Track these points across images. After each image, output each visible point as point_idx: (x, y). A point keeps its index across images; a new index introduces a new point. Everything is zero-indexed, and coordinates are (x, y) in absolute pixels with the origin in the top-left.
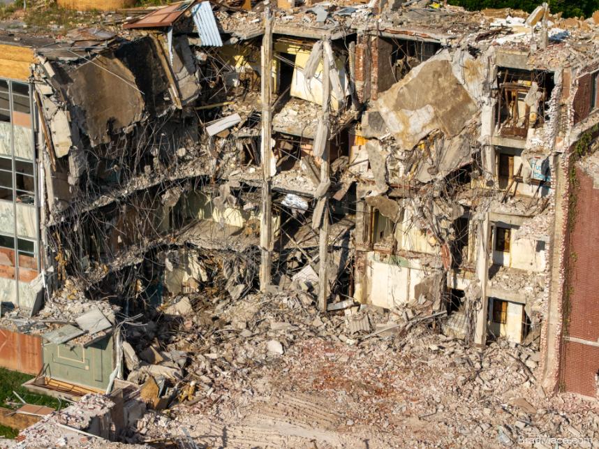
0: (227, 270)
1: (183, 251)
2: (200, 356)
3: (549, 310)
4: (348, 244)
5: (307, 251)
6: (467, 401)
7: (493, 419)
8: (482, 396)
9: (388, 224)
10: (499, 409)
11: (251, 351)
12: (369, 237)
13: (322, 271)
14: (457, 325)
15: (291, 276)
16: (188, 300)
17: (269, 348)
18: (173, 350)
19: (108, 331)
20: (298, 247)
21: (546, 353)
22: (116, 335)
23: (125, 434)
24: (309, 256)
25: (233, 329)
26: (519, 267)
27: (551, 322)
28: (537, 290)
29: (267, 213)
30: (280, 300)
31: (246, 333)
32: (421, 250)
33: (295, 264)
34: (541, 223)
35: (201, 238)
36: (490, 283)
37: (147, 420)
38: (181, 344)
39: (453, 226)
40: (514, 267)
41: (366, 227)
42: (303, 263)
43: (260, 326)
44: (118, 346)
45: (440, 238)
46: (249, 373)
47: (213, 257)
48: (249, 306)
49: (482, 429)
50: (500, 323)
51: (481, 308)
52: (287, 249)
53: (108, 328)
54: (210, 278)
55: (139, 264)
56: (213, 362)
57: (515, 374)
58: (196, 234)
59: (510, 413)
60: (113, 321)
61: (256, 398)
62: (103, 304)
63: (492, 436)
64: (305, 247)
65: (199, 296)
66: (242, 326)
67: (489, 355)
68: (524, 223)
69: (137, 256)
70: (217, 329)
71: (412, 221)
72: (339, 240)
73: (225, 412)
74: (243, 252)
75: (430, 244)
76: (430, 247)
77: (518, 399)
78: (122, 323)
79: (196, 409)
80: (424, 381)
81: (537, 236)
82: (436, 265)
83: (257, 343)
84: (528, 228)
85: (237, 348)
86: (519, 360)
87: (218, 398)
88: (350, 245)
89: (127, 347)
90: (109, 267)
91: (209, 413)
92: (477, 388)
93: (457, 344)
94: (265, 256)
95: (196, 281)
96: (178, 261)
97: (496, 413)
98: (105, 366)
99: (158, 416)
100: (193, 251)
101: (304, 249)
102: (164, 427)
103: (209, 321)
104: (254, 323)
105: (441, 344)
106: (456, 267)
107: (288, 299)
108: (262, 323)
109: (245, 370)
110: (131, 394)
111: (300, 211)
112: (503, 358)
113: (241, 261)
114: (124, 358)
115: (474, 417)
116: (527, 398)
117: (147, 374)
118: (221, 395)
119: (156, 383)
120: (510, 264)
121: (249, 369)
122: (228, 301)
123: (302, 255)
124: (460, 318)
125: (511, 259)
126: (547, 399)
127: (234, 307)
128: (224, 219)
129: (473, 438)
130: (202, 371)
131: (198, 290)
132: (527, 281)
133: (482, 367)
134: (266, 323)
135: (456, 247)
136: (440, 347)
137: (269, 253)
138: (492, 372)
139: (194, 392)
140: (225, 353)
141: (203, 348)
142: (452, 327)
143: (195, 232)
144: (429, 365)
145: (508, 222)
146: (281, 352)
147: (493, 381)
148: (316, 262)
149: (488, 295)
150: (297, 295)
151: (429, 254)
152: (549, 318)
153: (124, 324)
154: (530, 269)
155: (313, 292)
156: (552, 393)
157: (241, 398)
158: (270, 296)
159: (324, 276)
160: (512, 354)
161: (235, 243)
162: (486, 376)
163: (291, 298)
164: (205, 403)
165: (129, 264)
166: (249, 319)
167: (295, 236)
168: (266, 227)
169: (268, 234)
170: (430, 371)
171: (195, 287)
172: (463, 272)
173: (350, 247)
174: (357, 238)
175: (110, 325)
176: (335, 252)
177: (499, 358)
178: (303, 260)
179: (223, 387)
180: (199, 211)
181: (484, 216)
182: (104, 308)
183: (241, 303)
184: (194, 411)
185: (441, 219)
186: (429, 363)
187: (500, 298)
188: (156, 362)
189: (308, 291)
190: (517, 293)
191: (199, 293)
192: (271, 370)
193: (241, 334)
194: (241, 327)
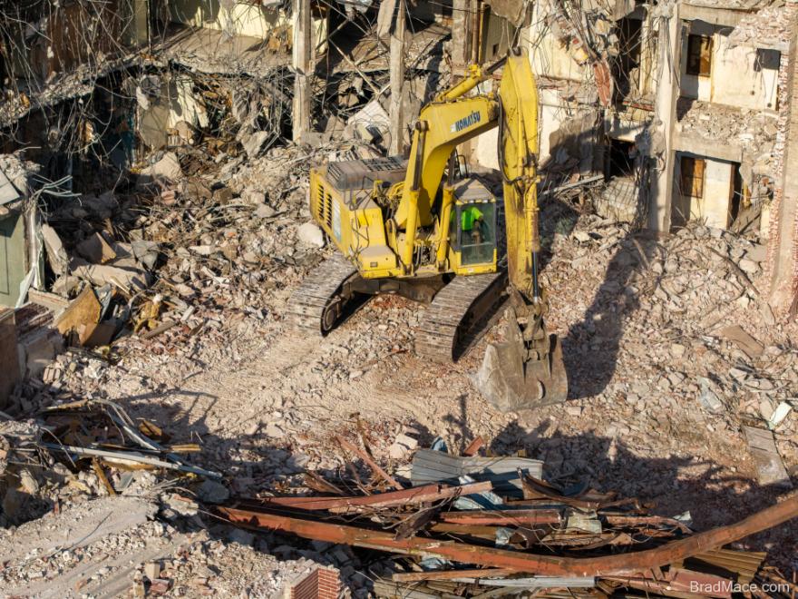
0: (239, 109)
1: (168, 77)
2: (181, 250)
3: (784, 172)
4: (438, 65)
5: (373, 79)
6: (642, 331)
7: (688, 364)
8: (667, 321)
9: (506, 31)
10: (697, 345)
11: (268, 242)
12: (474, 53)
13: (394, 107)
14: (619, 199)
15: (346, 118)
16: (175, 157)
17: (301, 235)
18: (139, 239)
19: (15, 206)
20: (357, 71)
21: (777, 248)
22: (30, 213)
23: (20, 392)
24: (375, 85)
25: (243, 204)
26: (727, 101)
27: (787, 194)
28: (759, 139)
29: (303, 11)
30: (324, 157)
31: (264, 211)
32: (560, 73)
33: (354, 100)
34: (774, 18)
35: (197, 55)
36: (678, 127)
37: (63, 367)
38: (154, 229)
39: (615, 31)
40: (719, 102)
41: (470, 35)
42: (366, 99)
43: (289, 199)
44: (33, 232)
45: (594, 50)
46: (262, 280)
47: (217, 86)
48: (274, 167)
49: (671, 383)
50: (690, 196)
51: (663, 170)
52: (339, 74)
53: (13, 201)
54: (214, 122)
55: (88, 95)
56: (203, 260)
57: (722, 283)
58: (190, 50)
59: (717, 352)
60: (23, 189)
61: (270, 325)
62: (8, 160)
63: (688, 395)
64: (368, 70)
65: (194, 150)
66: (257, 199)
67: (677, 250)
68: (743, 20)
69: (86, 83)
70: (217, 205)
71: (546, 24)
72: (425, 58)
73: (210, 351)
74: (265, 78)
75: (577, 61)
76: (577, 66)
77: (730, 327)
78: (40, 191)
79: (158, 345)
80: (565, 294)
81: (766, 40)
82: (585, 97)
83: (280, 229)
84: (751, 27)
85: (245, 236)
86: (728, 259)
87: (201, 325)
88: (443, 67)
89: (49, 234)
90: (32, 100)
91: (179, 353)
92: (658, 308)
93: (621, 230)
94: (300, 84)
95: (189, 125)
96: (158, 93)
97: (693, 352)
98: (13, 269)
99: (85, 359)
100: (185, 77)
101: (368, 74)
102: (93, 380)
103: (204, 191)
104: (279, 195)
105: (595, 231)
106: (618, 102)
107: (338, 155)
108: (293, 194)
109: (256, 274)
110: (34, 320)
111: (358, 8)
112: (700, 255)
113: (261, 92)
114: (45, 253)
115: (655, 359)
116: (745, 326)
117: (86, 281)
118: (207, 320)
119: (97, 297)
120: (711, 97)
121: (263, 272)
122: (241, 159)
123: (364, 83)
124: (625, 188)
125: (713, 88)
126: (779, 327)
127: (250, 169)
128: (233, 22)
129: (654, 399)
130: (182, 276)
131: (191, 142)
132: (740, 124)
133: (665, 271)
134: (299, 193)
135: (621, 68)
136: (593, 236)
137: (307, 78)
138: (683, 279)
139: (160, 314)
140: (225, 244)
141: (191, 236)
142: (612, 203)
143: (191, 45)
144: (574, 267)
145: (713, 21)
146: (321, 243)
147: (686, 296)
148: (387, 95)
149: (676, 147)
150: (353, 149)
151: (574, 81)
152: (783, 186)
153: (42, 194)
154: (745, 104)
155: (382, 144)
156: (787, 316)
157: (242, 325)
158: (308, 149)
159: (396, 116)
160: (717, 248)
161: (253, 63)
162: (671, 286)
163: (342, 152)
164: (176, 334)
165: (69, 96)
166: (271, 188)
167: (354, 52)
168: (302, 34)
169: (306, 47)
170: (575, 278)
171: (187, 136)
172: (630, 109)
173: (440, 70)
174: (453, 54)
175: (17, 196)
176: (418, 79)
177: (693, 255)
178: (365, 92)
179: (213, 304)
180: (196, 11)
181: (671, 10)
182: (9, 166)
183: (262, 162)
184: (152, 350)
185: (595, 19)
186: (575, 264)
187: (696, 152)
188: (103, 261)
189: (373, 142)
190: (726, 143)
191: (193, 146)
192: (300, 275)
193: (255, 212)
194: (256, 202)
